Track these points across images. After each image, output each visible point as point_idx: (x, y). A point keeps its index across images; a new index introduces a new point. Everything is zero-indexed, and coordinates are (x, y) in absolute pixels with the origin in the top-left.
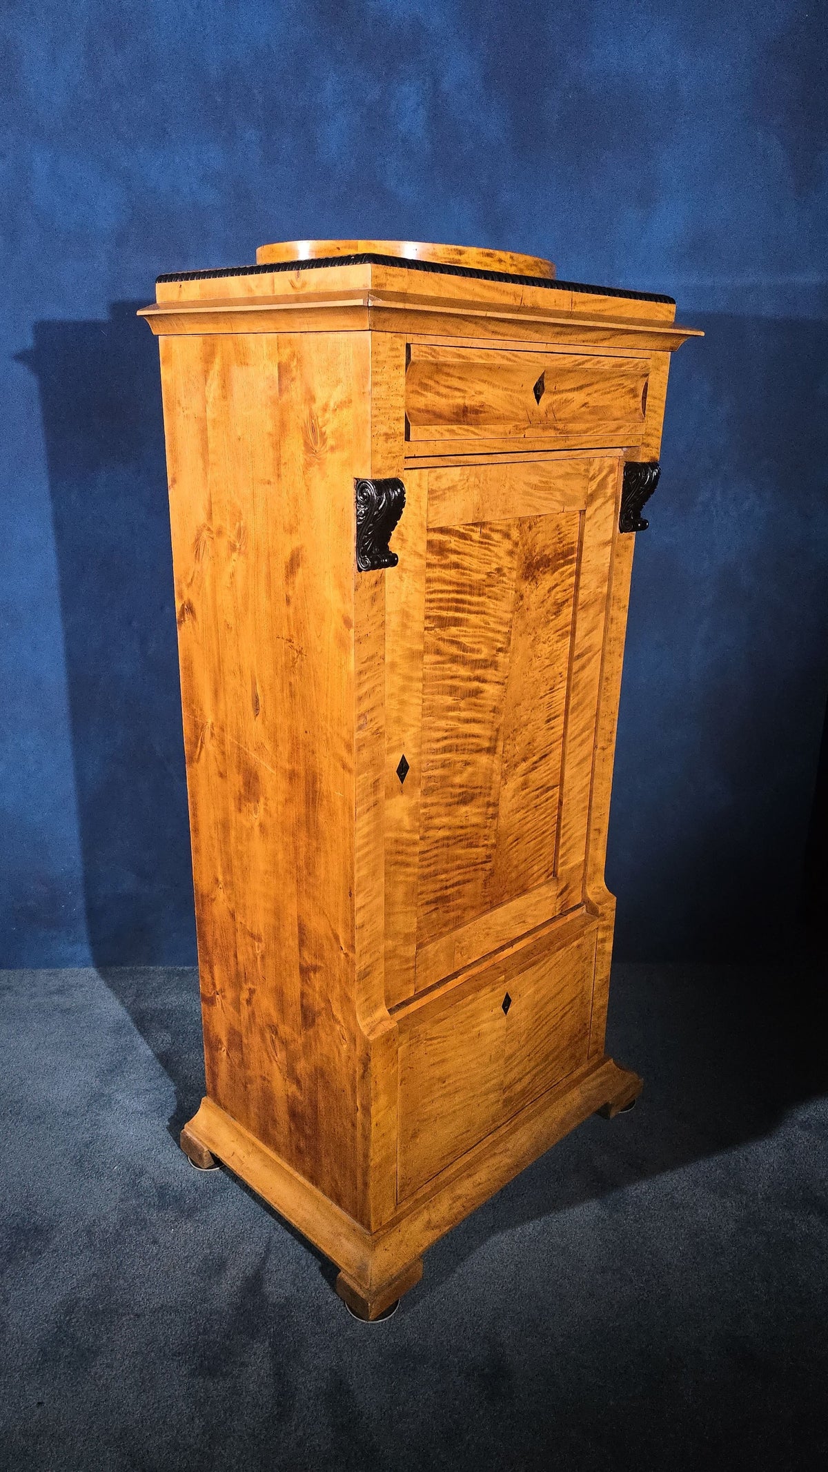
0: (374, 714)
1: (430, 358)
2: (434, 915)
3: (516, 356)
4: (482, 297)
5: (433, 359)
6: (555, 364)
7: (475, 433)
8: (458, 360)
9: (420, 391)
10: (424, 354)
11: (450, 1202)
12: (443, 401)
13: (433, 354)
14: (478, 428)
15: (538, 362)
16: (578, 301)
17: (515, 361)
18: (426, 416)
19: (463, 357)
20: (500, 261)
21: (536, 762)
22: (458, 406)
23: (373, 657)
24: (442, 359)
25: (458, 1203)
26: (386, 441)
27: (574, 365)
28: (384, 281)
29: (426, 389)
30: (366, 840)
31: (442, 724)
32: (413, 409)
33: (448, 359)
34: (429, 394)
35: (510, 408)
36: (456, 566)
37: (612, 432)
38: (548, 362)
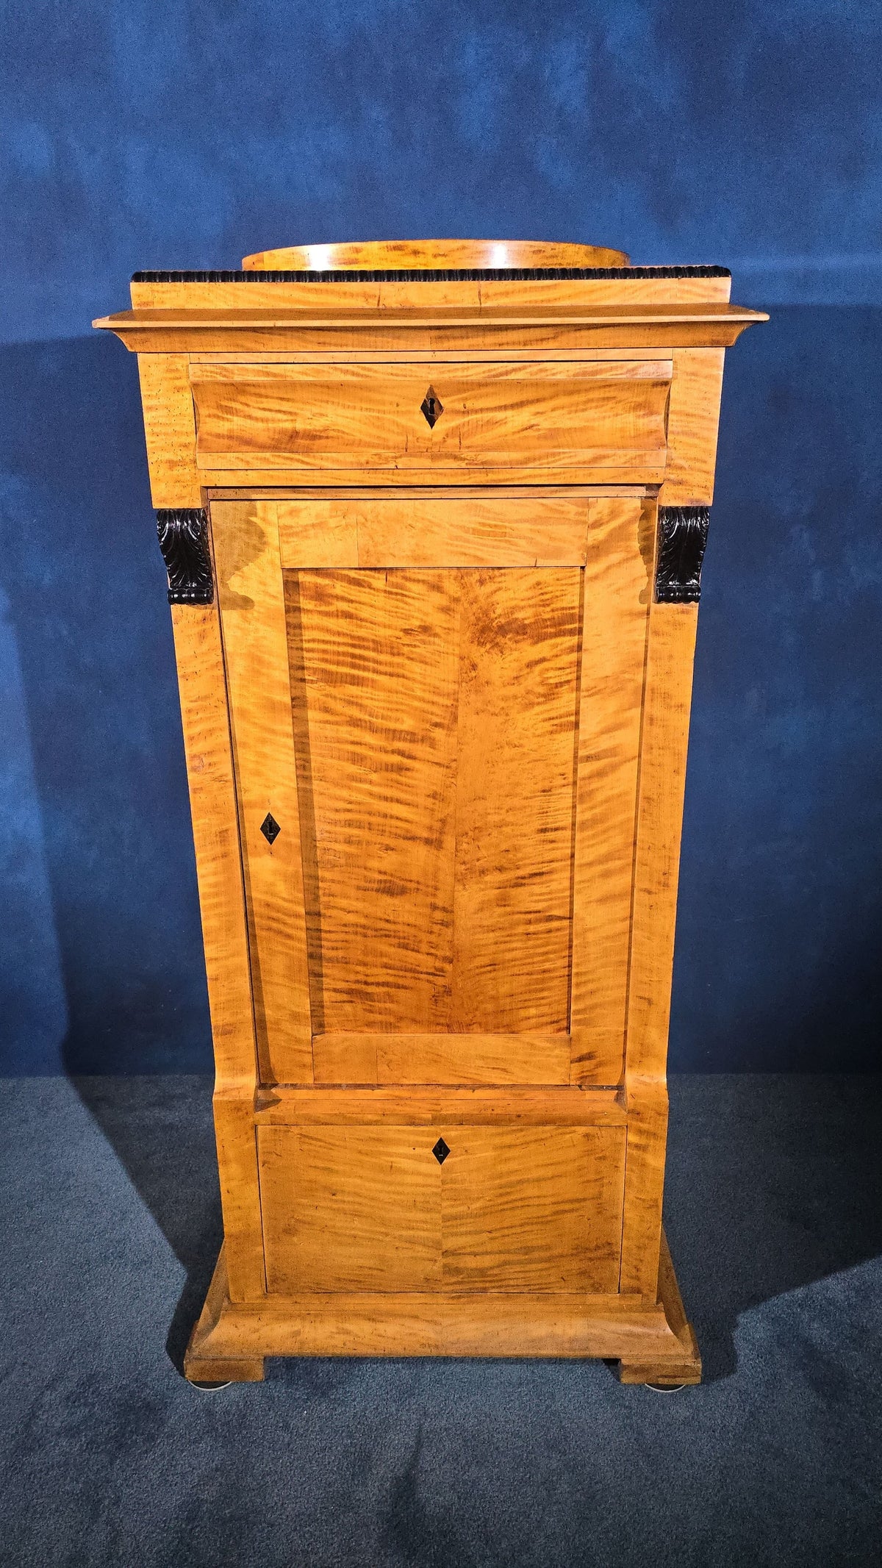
0: (214, 759)
1: (220, 378)
2: (348, 1007)
3: (364, 369)
4: (308, 303)
5: (224, 379)
6: (446, 376)
7: (303, 462)
8: (266, 379)
9: (220, 414)
10: (209, 374)
11: (335, 1330)
12: (260, 425)
13: (224, 373)
14: (308, 456)
15: (411, 376)
16: (491, 292)
17: (367, 376)
18: (226, 441)
19: (275, 375)
20: (416, 253)
21: (523, 878)
22: (283, 432)
23: (206, 697)
24: (237, 378)
25: (342, 1337)
26: (171, 468)
27: (489, 377)
28: (150, 299)
29: (232, 413)
30: (212, 890)
31: (345, 793)
32: (208, 434)
33: (249, 378)
34: (235, 418)
35: (374, 432)
36: (348, 615)
37: (584, 463)
38: (434, 375)
